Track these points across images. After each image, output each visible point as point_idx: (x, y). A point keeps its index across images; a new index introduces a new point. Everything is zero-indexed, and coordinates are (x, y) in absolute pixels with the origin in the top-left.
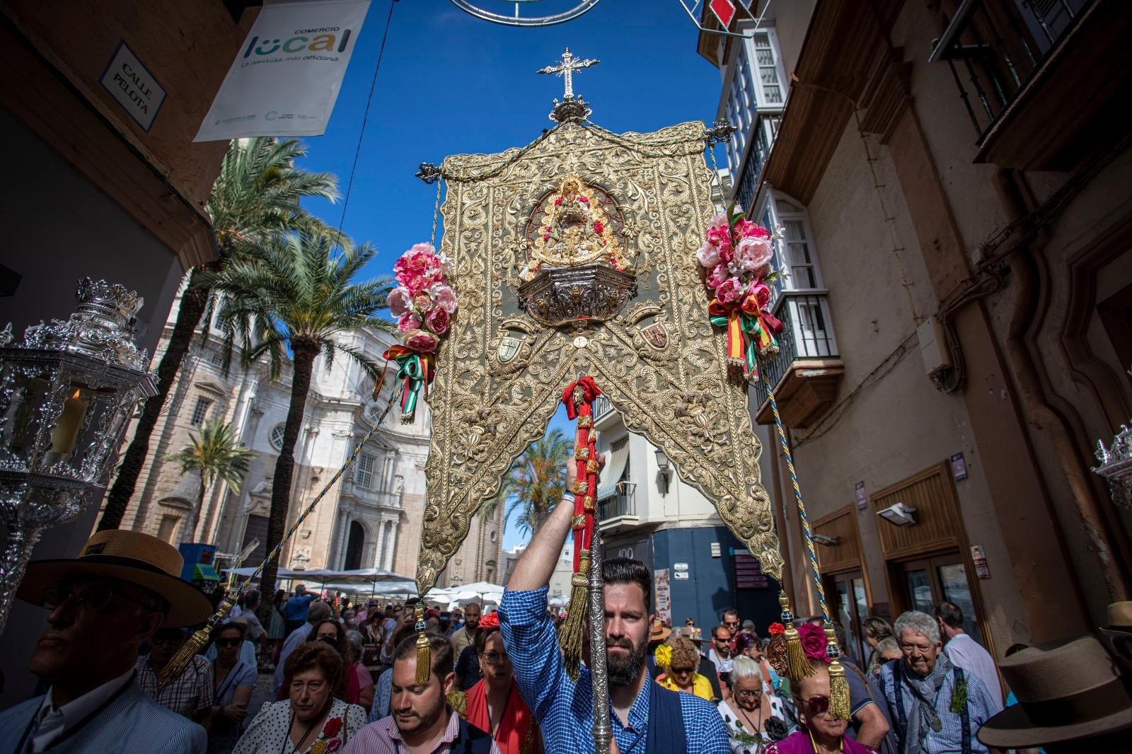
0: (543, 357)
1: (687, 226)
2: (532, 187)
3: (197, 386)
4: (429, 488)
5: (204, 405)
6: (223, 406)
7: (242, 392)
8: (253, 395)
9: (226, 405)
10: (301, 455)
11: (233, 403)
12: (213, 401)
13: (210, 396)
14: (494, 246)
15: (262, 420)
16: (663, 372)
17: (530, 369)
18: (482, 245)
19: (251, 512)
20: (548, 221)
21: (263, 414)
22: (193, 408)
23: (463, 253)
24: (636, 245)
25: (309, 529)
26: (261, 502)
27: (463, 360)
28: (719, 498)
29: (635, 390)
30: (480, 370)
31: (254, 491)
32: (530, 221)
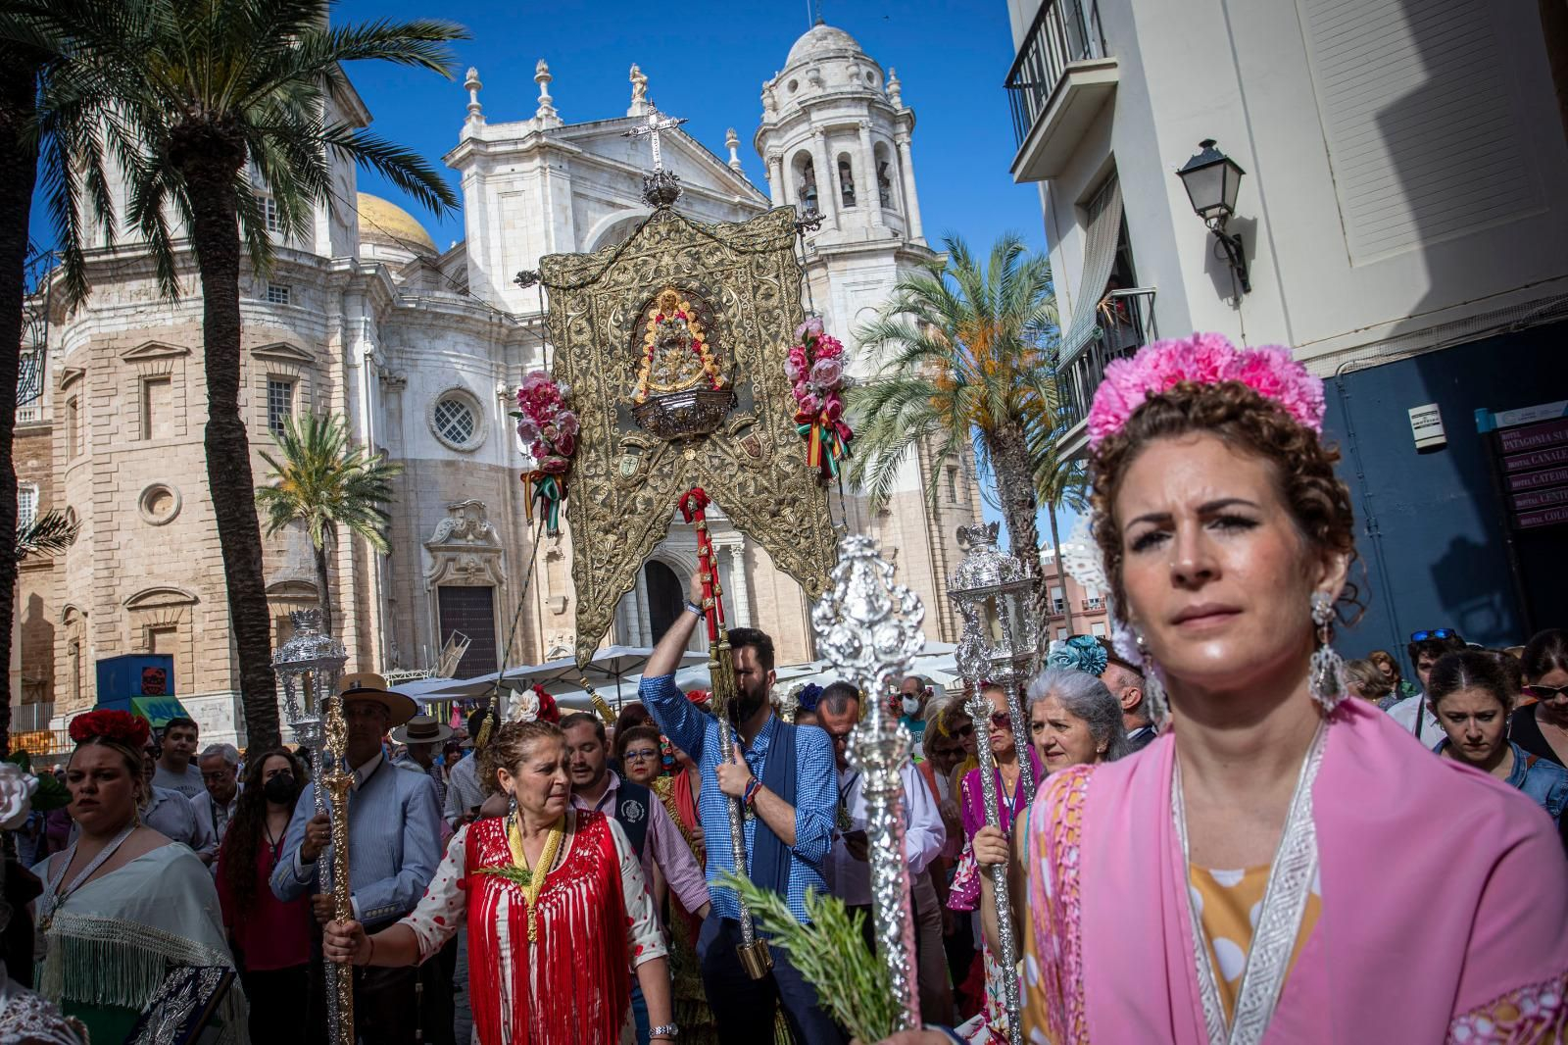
0: (660, 470)
1: (778, 333)
2: (631, 295)
3: (258, 357)
4: (577, 588)
5: (283, 390)
6: (320, 385)
7: (346, 347)
8: (369, 347)
9: (323, 381)
10: (506, 448)
11: (336, 372)
12: (297, 378)
13: (289, 370)
14: (603, 363)
15: (407, 394)
16: (759, 478)
17: (650, 481)
18: (593, 363)
19: (439, 582)
20: (651, 339)
21: (404, 382)
22: (265, 402)
23: (576, 372)
24: (733, 357)
25: (563, 593)
26: (453, 560)
27: (592, 477)
28: (805, 580)
29: (738, 496)
30: (608, 485)
31: (433, 540)
32: (634, 336)
